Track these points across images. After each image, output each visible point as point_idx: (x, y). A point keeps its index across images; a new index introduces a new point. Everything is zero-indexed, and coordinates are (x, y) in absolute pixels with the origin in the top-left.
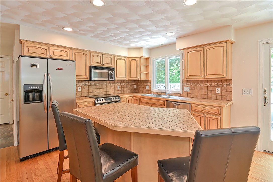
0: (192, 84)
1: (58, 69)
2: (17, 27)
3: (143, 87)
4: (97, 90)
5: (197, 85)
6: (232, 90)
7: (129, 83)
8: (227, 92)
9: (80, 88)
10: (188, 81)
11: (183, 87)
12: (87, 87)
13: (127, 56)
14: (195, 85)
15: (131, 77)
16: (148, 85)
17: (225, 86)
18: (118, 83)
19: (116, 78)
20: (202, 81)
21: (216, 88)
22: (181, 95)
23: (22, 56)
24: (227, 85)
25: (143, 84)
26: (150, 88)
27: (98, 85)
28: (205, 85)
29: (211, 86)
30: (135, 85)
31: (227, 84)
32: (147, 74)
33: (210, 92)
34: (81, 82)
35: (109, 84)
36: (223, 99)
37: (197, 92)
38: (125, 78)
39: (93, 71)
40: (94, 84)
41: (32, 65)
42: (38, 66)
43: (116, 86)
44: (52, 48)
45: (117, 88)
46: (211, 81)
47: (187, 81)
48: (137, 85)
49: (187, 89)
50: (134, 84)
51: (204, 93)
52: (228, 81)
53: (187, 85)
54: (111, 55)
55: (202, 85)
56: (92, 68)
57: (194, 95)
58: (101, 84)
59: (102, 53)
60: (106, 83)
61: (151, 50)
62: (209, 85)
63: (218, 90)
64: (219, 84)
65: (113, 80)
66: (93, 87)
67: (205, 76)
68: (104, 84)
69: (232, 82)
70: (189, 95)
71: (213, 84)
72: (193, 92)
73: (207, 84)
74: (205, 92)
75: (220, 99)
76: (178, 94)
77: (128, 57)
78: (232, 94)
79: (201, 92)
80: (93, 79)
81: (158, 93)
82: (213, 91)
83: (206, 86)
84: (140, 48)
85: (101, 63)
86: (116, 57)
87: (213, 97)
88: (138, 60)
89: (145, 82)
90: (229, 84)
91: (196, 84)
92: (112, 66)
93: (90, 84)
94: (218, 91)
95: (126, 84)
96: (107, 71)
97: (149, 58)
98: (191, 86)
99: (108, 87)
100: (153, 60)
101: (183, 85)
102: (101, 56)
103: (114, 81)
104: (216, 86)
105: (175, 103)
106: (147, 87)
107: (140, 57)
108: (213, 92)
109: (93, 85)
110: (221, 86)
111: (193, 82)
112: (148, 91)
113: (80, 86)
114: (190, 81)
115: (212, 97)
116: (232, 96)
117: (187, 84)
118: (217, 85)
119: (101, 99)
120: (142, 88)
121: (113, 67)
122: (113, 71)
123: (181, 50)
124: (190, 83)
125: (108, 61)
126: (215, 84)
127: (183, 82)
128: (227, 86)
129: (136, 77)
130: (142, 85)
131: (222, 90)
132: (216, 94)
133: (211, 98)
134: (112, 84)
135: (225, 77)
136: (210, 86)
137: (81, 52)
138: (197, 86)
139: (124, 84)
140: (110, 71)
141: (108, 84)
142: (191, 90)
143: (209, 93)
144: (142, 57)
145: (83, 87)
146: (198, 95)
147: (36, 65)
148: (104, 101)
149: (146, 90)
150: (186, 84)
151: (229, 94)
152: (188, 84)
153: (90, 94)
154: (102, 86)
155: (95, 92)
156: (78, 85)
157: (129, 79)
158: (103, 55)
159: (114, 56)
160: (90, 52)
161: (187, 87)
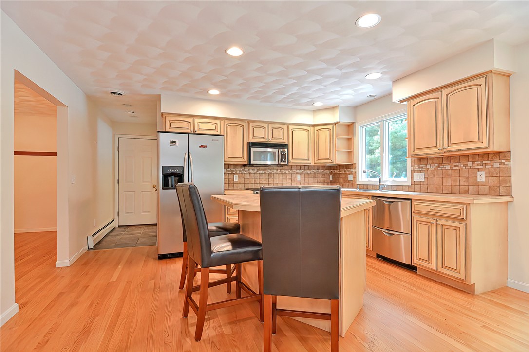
0: (428, 166)
1: (201, 146)
2: (158, 98)
3: (344, 176)
4: (262, 181)
5: (439, 167)
6: (511, 173)
7: (319, 171)
8: (501, 178)
9: (237, 176)
10: (422, 160)
11: (413, 172)
12: (247, 176)
13: (312, 123)
14: (435, 167)
15: (320, 159)
16: (352, 173)
17: (496, 165)
18: (298, 171)
19: (292, 162)
20: (449, 160)
21: (476, 170)
22: (410, 189)
23: (160, 132)
24: (500, 164)
25: (344, 172)
26: (355, 178)
27: (263, 172)
28: (455, 166)
29: (467, 168)
30: (331, 174)
31: (500, 161)
32: (350, 153)
33: (464, 180)
34: (238, 167)
35: (283, 171)
36: (492, 192)
37: (438, 180)
38: (309, 160)
39: (253, 149)
40: (257, 171)
41: (171, 142)
42: (177, 144)
43: (294, 176)
45: (296, 178)
46: (467, 157)
47: (420, 160)
48: (334, 175)
50: (329, 172)
51: (453, 183)
52: (502, 156)
53: (421, 169)
54: (283, 124)
55: (448, 167)
56: (251, 146)
57: (433, 187)
58: (269, 171)
59: (267, 121)
60: (277, 170)
61: (356, 108)
62: (462, 166)
63: (481, 175)
64: (484, 162)
65: (286, 163)
66: (257, 175)
68: (273, 171)
69: (510, 156)
70: (424, 188)
71: (470, 164)
72: (432, 181)
73: (458, 164)
74: (455, 181)
75: (485, 193)
76: (404, 187)
77: (314, 126)
78: (510, 181)
79: (448, 182)
80: (253, 162)
81: (369, 187)
82: (471, 178)
83: (457, 168)
84: (333, 108)
85: (267, 137)
86: (291, 127)
87: (472, 189)
88: (332, 130)
89: (347, 167)
90: (503, 161)
91: (437, 165)
92: (285, 141)
93: (251, 171)
94: (481, 177)
95: (314, 172)
96: (276, 150)
97: (353, 123)
98: (427, 170)
99: (281, 176)
100: (360, 127)
101: (412, 170)
102: (266, 126)
103: (287, 165)
104: (476, 167)
105: (386, 199)
106: (350, 177)
107: (335, 124)
108: (471, 180)
109: (256, 173)
110: (486, 167)
111: (430, 162)
112: (352, 184)
113: (236, 173)
114: (426, 161)
115: (470, 190)
116: (510, 186)
117: (419, 168)
118: (478, 165)
120: (342, 179)
121: (287, 143)
122: (286, 150)
123: (402, 101)
124: (426, 165)
125: (276, 133)
126: (474, 162)
127: (413, 164)
128: (501, 166)
129: (329, 159)
130: (342, 173)
131: (489, 175)
132: (478, 184)
133: (466, 193)
134: (287, 172)
135: (485, 145)
136: (464, 168)
137: (234, 122)
138: (439, 169)
139: (309, 172)
140: (281, 150)
141: (280, 172)
142: (426, 178)
143: (463, 182)
144: (338, 122)
145: (240, 175)
146: (440, 187)
147: (175, 142)
149: (349, 182)
150: (417, 168)
151: (505, 181)
152: (422, 167)
153: (251, 186)
154: (270, 174)
155: (259, 183)
156: (234, 171)
157: (316, 162)
158: (270, 125)
159: (289, 125)
160: (249, 122)
161: (421, 172)
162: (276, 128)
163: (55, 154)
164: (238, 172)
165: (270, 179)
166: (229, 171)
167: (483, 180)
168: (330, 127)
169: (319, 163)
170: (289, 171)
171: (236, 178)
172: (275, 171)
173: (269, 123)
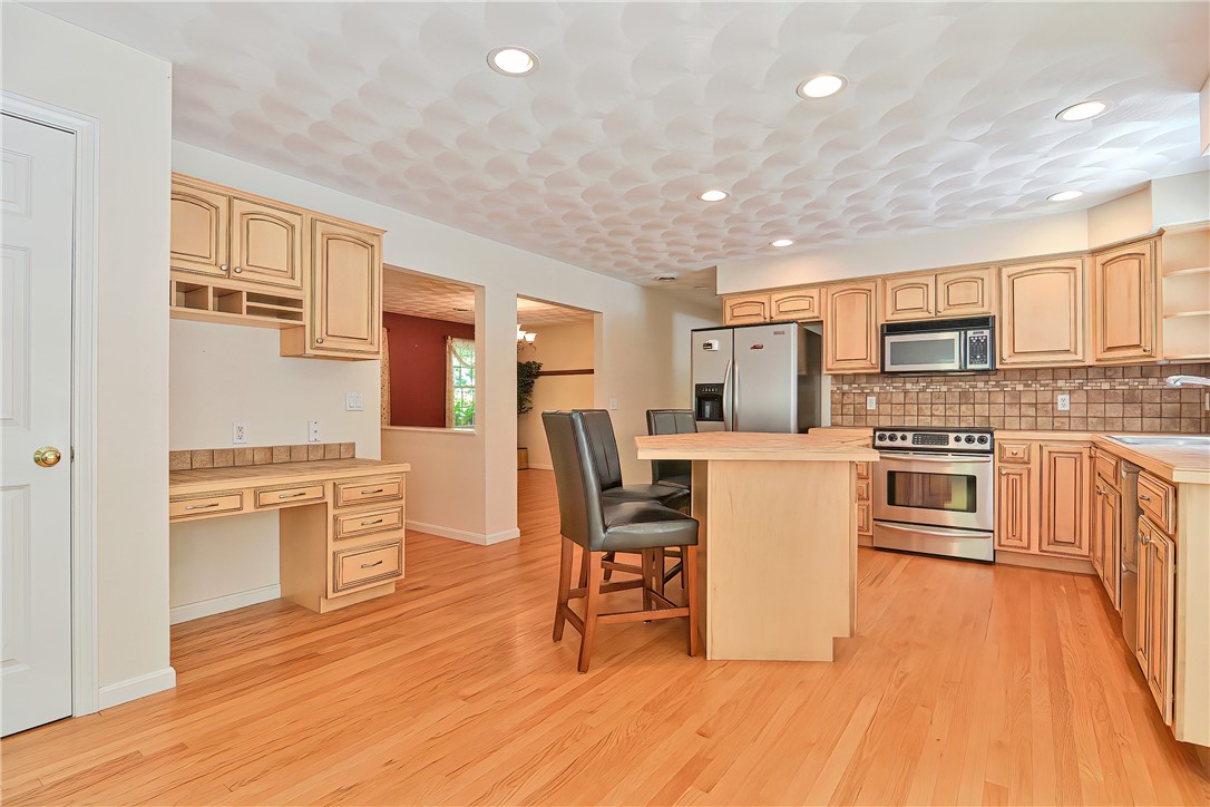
1: (755, 347)
7: (1152, 381)
9: (874, 398)
12: (899, 398)
13: (1085, 247)
15: (1110, 349)
18: (1061, 383)
19: (1008, 358)
27: (944, 389)
34: (876, 380)
35: (1007, 386)
38: (1076, 353)
39: (893, 339)
40: (927, 387)
41: (704, 345)
42: (715, 347)
43: (1044, 397)
44: (776, 297)
45: (1054, 403)
54: (986, 266)
56: (886, 331)
58: (960, 387)
59: (934, 270)
60: (986, 382)
65: (987, 366)
66: (923, 397)
77: (1095, 252)
80: (889, 368)
85: (932, 308)
86: (1006, 272)
88: (1148, 255)
92: (988, 309)
93: (909, 386)
95: (1127, 384)
96: (953, 335)
102: (930, 281)
103: (989, 370)
107: (1161, 233)
109: (923, 390)
113: (872, 393)
119: (899, 434)
121: (994, 312)
122: (987, 333)
125: (961, 293)
129: (1141, 347)
134: (1020, 387)
137: (853, 286)
139: (1106, 386)
144: (1161, 230)
145: (882, 396)
147: (711, 344)
148: (908, 443)
154: (963, 394)
155: (932, 416)
156: (866, 388)
157: (1100, 357)
158: (939, 277)
159: (1000, 266)
160: (885, 278)
162: (956, 282)
163: (591, 372)
164: (877, 389)
165: (963, 407)
166: (855, 388)
168: (1145, 248)
169: (1109, 360)
170: (1026, 385)
171: (872, 403)
172: (981, 385)
173: (936, 273)
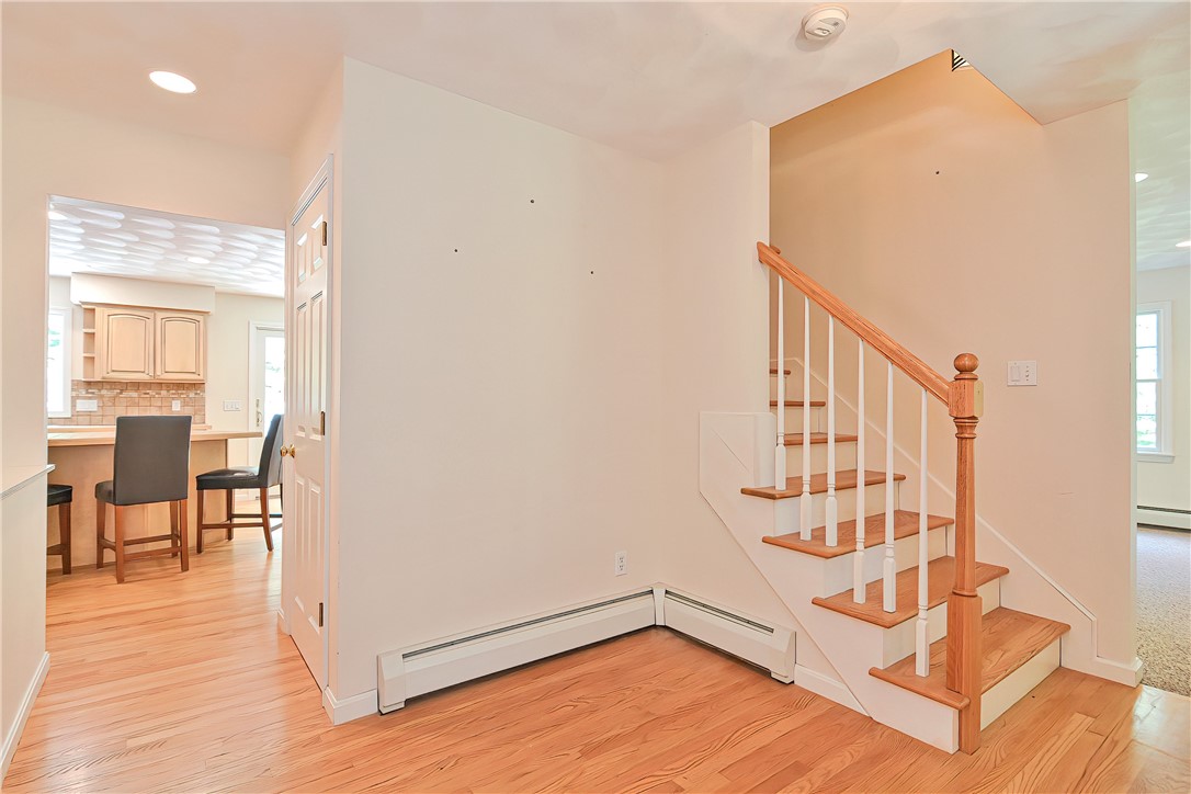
0: (104, 392)
5: (121, 393)
6: (205, 402)
8: (197, 407)
10: (92, 384)
11: (74, 399)
14: (115, 393)
17: (192, 395)
20: (137, 385)
21: (171, 399)
24: (196, 394)
28: (145, 394)
29: (160, 396)
33: (157, 409)
37: (121, 410)
46: (159, 385)
47: (89, 383)
49: (88, 405)
52: (197, 386)
53: (90, 396)
55: (135, 394)
57: (113, 417)
62: (154, 394)
64: (179, 392)
67: (158, 373)
69: (204, 388)
70: (96, 420)
71: (164, 392)
72: (110, 411)
73: (148, 391)
74: (145, 411)
78: (205, 410)
79: (133, 411)
82: (165, 407)
83: (148, 396)
90: (198, 392)
91: (118, 391)
94: (177, 406)
98: (102, 396)
101: (74, 395)
104: (171, 396)
108: (164, 409)
110: (182, 396)
111: (107, 386)
114: (100, 386)
116: (205, 414)
117: (88, 393)
118: (173, 394)
124: (99, 390)
126: (168, 391)
127: (75, 388)
128: (196, 396)
131: (184, 404)
135: (201, 377)
136: (156, 396)
138: (121, 396)
142: (101, 407)
143: (154, 411)
150: (84, 393)
151: (200, 410)
152: (93, 393)
161: (90, 398)
167: (179, 409)
